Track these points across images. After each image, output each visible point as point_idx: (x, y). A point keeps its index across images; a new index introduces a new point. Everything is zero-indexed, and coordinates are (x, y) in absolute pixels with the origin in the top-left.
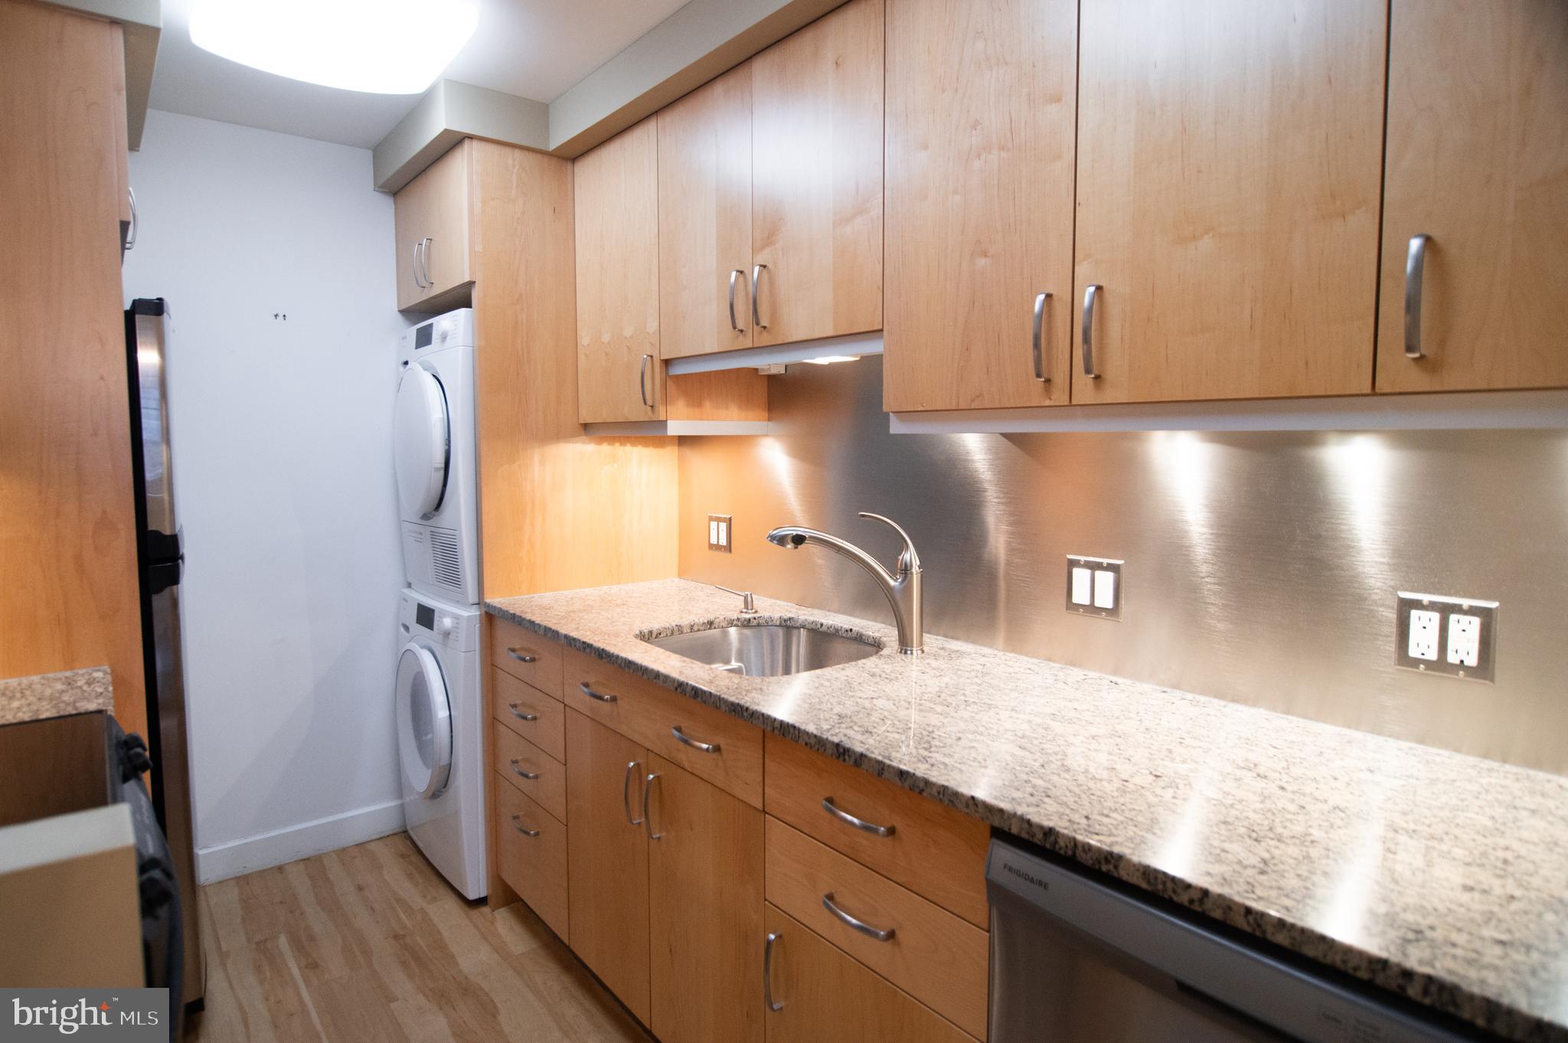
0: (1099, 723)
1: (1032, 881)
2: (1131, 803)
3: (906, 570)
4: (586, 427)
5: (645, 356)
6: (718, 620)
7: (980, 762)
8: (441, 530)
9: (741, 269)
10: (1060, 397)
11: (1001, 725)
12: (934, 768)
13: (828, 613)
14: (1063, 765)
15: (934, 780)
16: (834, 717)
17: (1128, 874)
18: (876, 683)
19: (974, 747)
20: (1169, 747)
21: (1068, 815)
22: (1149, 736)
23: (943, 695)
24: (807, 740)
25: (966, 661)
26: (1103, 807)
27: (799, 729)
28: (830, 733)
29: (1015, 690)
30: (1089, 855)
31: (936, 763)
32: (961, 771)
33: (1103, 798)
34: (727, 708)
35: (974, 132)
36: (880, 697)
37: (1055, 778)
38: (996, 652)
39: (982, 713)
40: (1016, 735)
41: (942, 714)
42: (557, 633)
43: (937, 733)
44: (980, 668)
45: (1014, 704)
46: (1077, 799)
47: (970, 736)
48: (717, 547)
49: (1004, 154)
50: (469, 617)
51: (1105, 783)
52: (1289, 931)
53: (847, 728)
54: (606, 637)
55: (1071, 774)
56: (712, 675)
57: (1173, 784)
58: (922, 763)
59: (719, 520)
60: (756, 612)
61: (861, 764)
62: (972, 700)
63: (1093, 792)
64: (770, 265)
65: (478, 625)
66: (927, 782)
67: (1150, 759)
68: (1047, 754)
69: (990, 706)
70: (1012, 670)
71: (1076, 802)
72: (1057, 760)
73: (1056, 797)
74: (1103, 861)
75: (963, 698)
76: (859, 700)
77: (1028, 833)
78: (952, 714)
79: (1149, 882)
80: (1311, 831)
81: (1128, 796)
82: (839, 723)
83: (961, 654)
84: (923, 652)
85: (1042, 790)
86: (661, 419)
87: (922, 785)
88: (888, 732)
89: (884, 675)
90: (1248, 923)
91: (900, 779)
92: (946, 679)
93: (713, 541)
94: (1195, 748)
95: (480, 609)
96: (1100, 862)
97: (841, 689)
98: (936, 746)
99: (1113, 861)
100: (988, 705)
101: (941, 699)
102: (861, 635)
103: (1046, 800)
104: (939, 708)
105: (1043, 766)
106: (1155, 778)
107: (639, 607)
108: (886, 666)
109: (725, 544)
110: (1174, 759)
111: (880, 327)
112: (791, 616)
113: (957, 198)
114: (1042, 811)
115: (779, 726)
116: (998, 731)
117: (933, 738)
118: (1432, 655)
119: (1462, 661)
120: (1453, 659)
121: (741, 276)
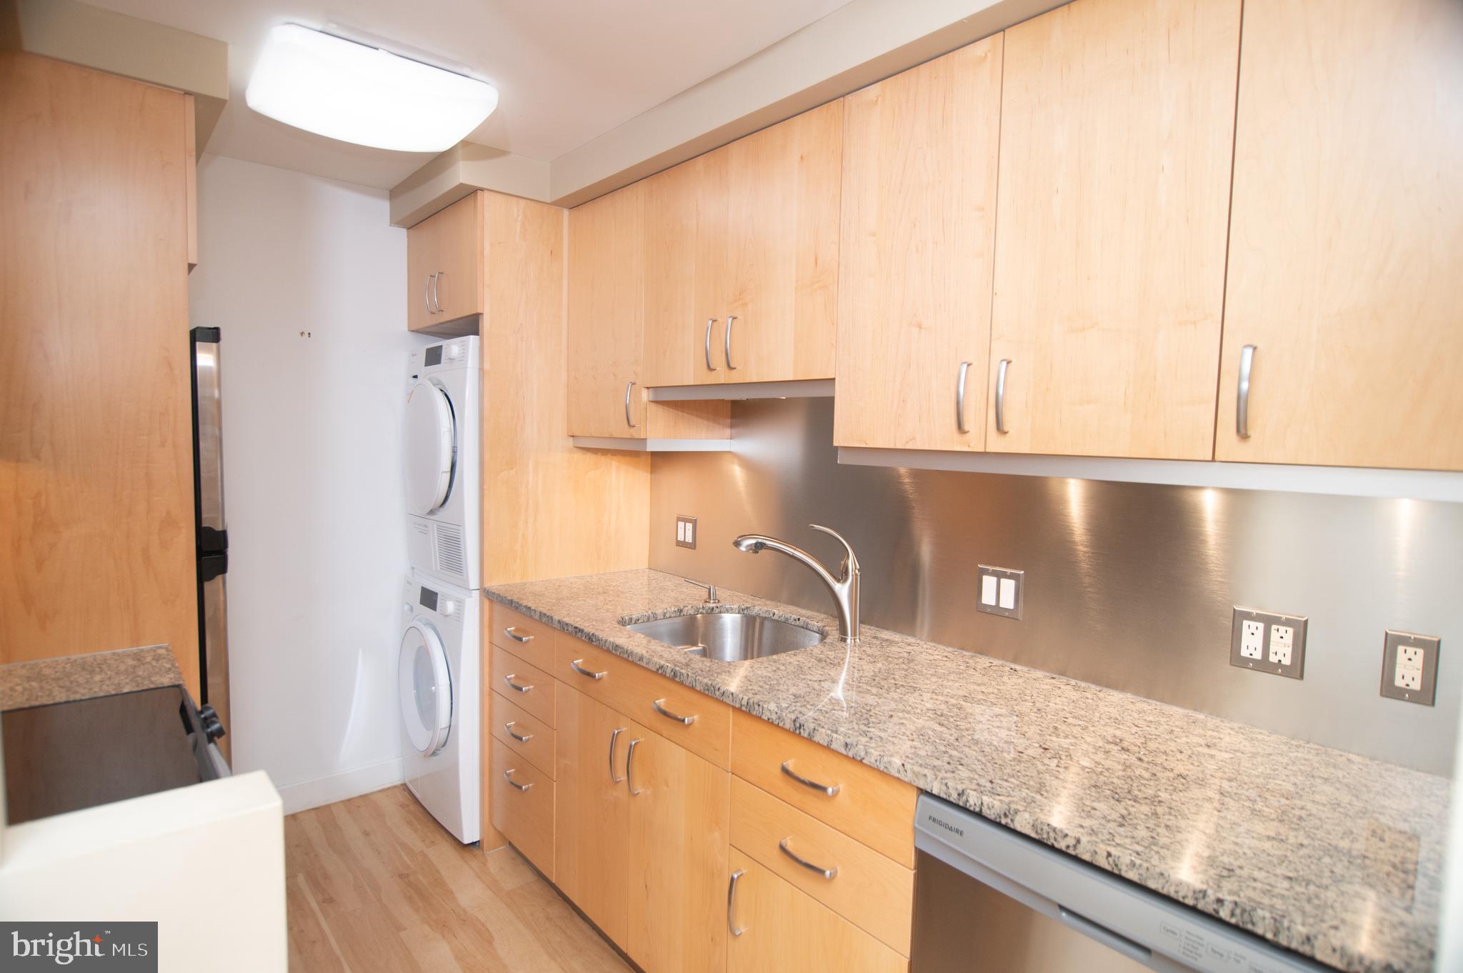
0: (1001, 705)
1: (951, 829)
2: (1025, 770)
4: (574, 438)
5: (630, 384)
6: (687, 609)
7: (908, 736)
8: (446, 525)
9: (714, 319)
10: (976, 445)
11: (924, 705)
12: (872, 741)
13: (779, 604)
14: (973, 739)
16: (790, 697)
17: (1021, 826)
18: (823, 668)
19: (903, 724)
20: (1056, 725)
21: (976, 780)
22: (1039, 716)
23: (877, 679)
24: (771, 716)
25: (894, 649)
26: (1003, 773)
27: (764, 708)
28: (789, 710)
29: (935, 675)
30: (993, 811)
31: (874, 736)
32: (894, 743)
33: (1003, 766)
36: (826, 680)
37: (967, 750)
38: (918, 641)
39: (909, 694)
40: (936, 714)
41: (876, 696)
42: (551, 617)
43: (873, 711)
44: (906, 655)
45: (934, 687)
46: (983, 767)
47: (900, 714)
48: (682, 544)
49: (936, 247)
50: (471, 601)
51: (1005, 755)
52: (1138, 869)
53: (801, 706)
54: (594, 623)
55: (979, 746)
56: (688, 659)
57: (1057, 756)
58: (863, 736)
59: (686, 520)
60: (717, 601)
61: (815, 737)
62: (901, 683)
63: (996, 761)
64: (740, 317)
67: (1040, 735)
68: (960, 729)
69: (915, 689)
70: (932, 658)
71: (982, 769)
72: (968, 735)
73: (968, 765)
74: (1002, 816)
75: (893, 681)
76: (809, 682)
77: (946, 794)
78: (885, 695)
79: (1037, 832)
80: (1160, 793)
81: (1023, 764)
82: (795, 702)
83: (891, 642)
84: (860, 640)
85: (956, 759)
86: (642, 437)
88: (835, 710)
89: (828, 661)
90: (1109, 863)
91: (846, 749)
92: (879, 665)
93: (681, 538)
94: (1075, 725)
95: (481, 594)
96: (1000, 817)
97: (794, 672)
98: (873, 723)
99: (1010, 816)
100: (914, 687)
101: (875, 683)
102: (807, 624)
103: (960, 767)
104: (874, 690)
105: (957, 740)
106: (1043, 751)
107: (618, 596)
108: (830, 653)
109: (691, 541)
110: (1059, 735)
111: (834, 377)
112: (747, 605)
114: (957, 776)
115: (746, 704)
116: (922, 710)
117: (871, 716)
118: (1258, 655)
119: (1280, 661)
120: (1273, 659)
121: (716, 324)
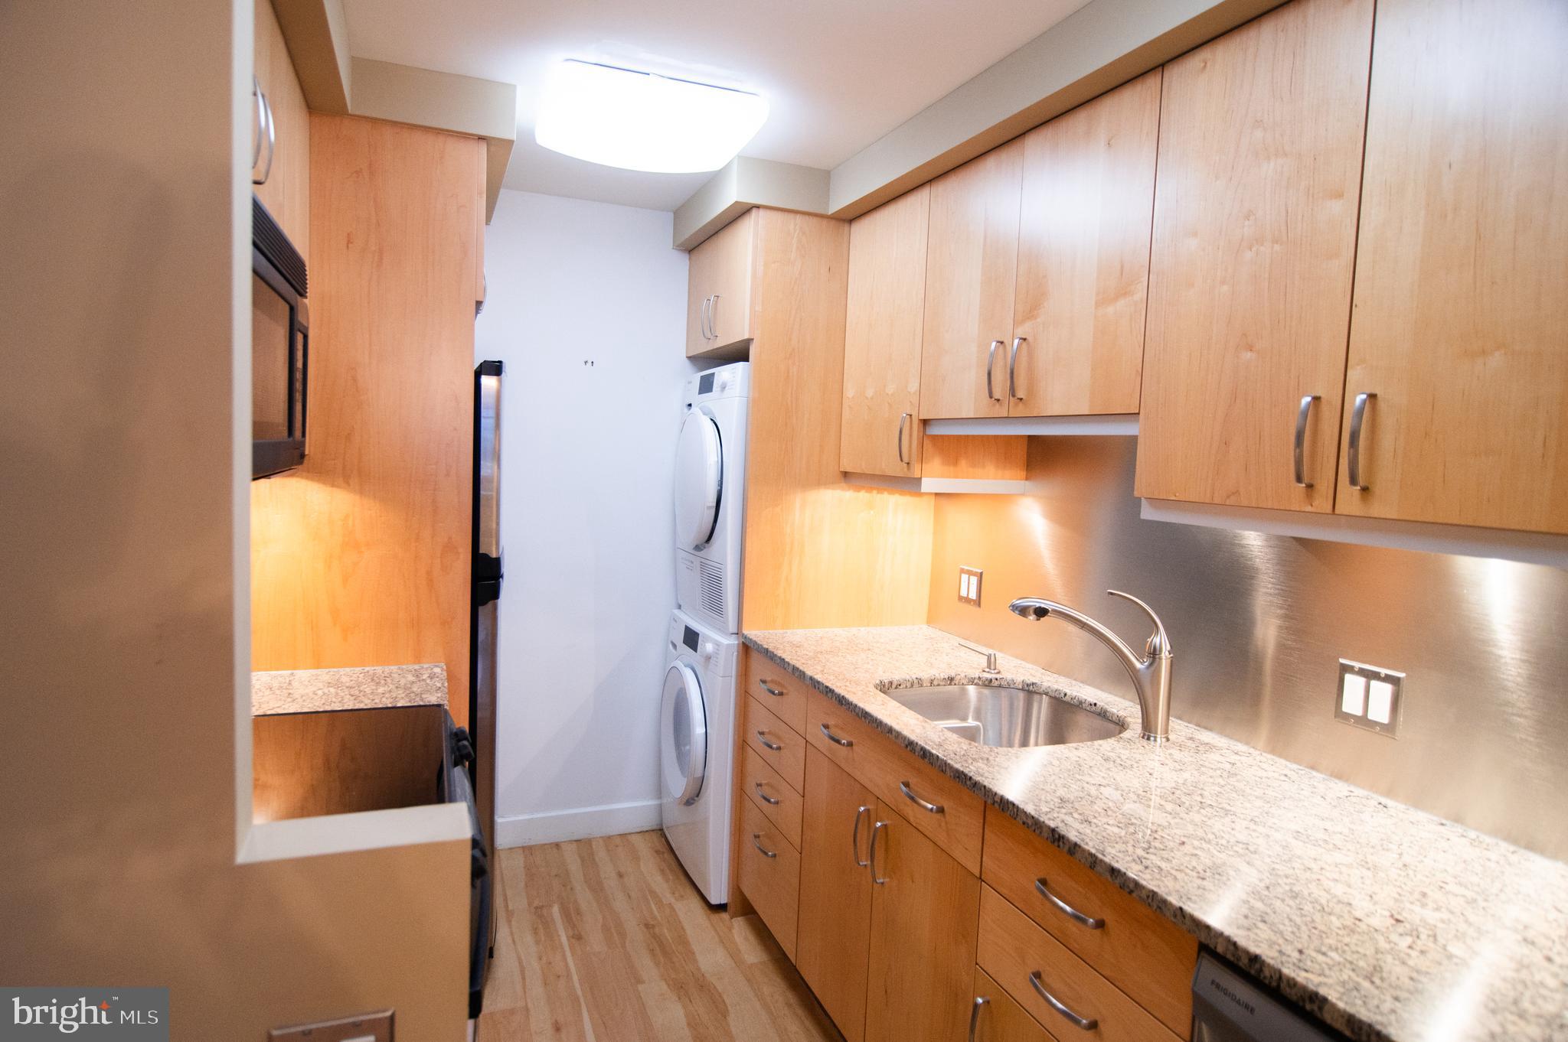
0: (1349, 850)
1: (1239, 1002)
2: (1356, 945)
3: (1154, 654)
4: (846, 475)
5: (904, 415)
6: (958, 677)
7: (1198, 873)
8: (711, 563)
9: (1000, 340)
10: (1322, 504)
11: (1234, 836)
12: (1147, 871)
13: (1074, 682)
14: (1291, 890)
15: (1144, 883)
16: (1056, 800)
17: (1332, 1019)
18: (1108, 769)
19: (1196, 855)
20: (1425, 890)
21: (1279, 945)
22: (1403, 874)
23: (1178, 792)
24: (1025, 819)
25: (1214, 757)
26: (1322, 944)
27: (1018, 807)
28: (1048, 816)
29: (1261, 798)
30: (1295, 991)
31: (1151, 865)
32: (1175, 878)
33: (1326, 933)
34: (952, 774)
35: (1247, 223)
36: (1108, 785)
37: (1278, 903)
38: (1252, 750)
39: (1217, 819)
40: (1247, 849)
41: (1171, 814)
42: (804, 673)
43: (1160, 833)
44: (1228, 766)
45: (1256, 814)
46: (1295, 930)
47: (1196, 843)
48: (967, 600)
49: (1277, 247)
50: (729, 645)
51: (1333, 919)
53: (1066, 814)
54: (848, 684)
55: (1298, 902)
56: (943, 738)
57: (1415, 933)
58: (1136, 863)
59: (970, 573)
60: (999, 673)
61: (1074, 853)
62: (1209, 802)
63: (1317, 925)
64: (1030, 339)
65: (735, 654)
66: (1137, 884)
67: (1396, 900)
68: (1277, 875)
69: (1227, 812)
70: (1264, 774)
71: (1293, 933)
72: (1286, 884)
73: (1273, 924)
74: (1306, 1000)
75: (1199, 799)
76: (1085, 785)
77: (1232, 956)
78: (1183, 815)
79: (1353, 1031)
81: (1356, 936)
82: (1059, 807)
83: (1210, 747)
84: (1168, 740)
85: (1259, 913)
86: (917, 476)
87: (1132, 886)
88: (1108, 824)
89: (1118, 761)
91: (1111, 876)
92: (1186, 775)
93: (964, 593)
94: (1456, 896)
95: (738, 639)
97: (1069, 771)
98: (1156, 848)
100: (1226, 810)
101: (1174, 797)
102: (1105, 712)
103: (1261, 925)
104: (1169, 807)
105: (1268, 888)
106: (1394, 922)
107: (883, 655)
108: (1123, 752)
109: (974, 598)
110: (1427, 904)
111: (1137, 412)
112: (1034, 681)
113: (1225, 288)
114: (1252, 936)
115: (999, 801)
116: (1228, 842)
117: (1155, 838)
121: (1001, 347)
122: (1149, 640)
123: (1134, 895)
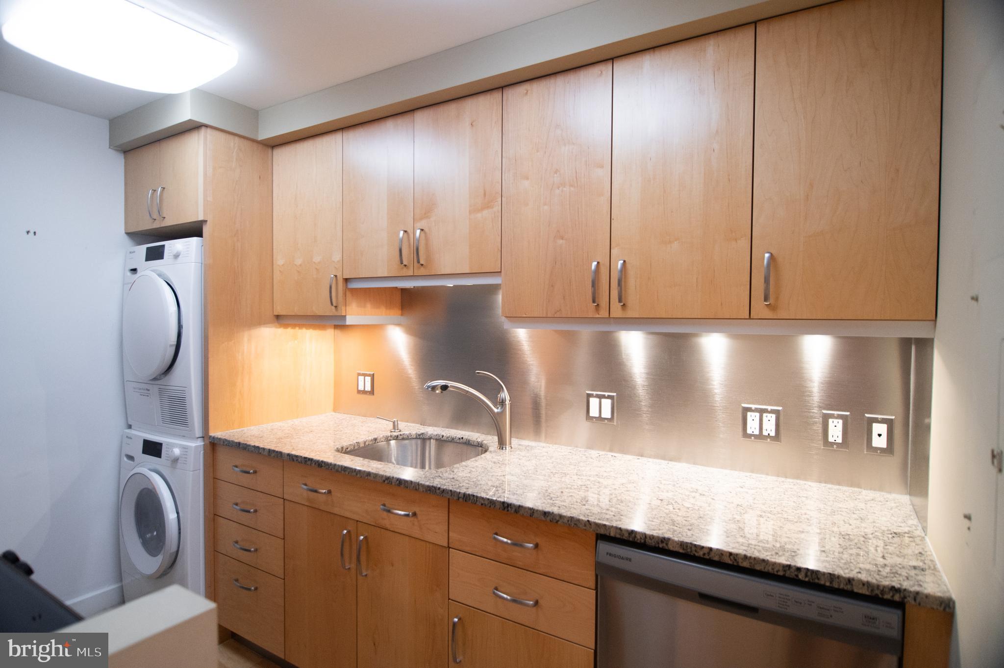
1: (623, 558)
2: (659, 514)
3: (503, 403)
4: (278, 317)
5: (333, 276)
6: (379, 438)
7: (580, 503)
8: (167, 387)
9: (405, 230)
10: (604, 313)
11: (577, 483)
13: (443, 429)
14: (618, 500)
15: (565, 514)
16: (491, 488)
17: (673, 547)
19: (572, 496)
20: (657, 486)
24: (483, 502)
25: (536, 451)
27: (477, 497)
30: (653, 541)
31: (560, 506)
32: (574, 508)
34: (424, 489)
35: (555, 175)
36: (507, 475)
41: (544, 481)
42: (281, 453)
43: (549, 490)
44: (546, 454)
45: (575, 472)
47: (567, 490)
48: (364, 392)
49: (572, 189)
50: (196, 447)
52: (749, 560)
53: (503, 493)
57: (670, 503)
58: (553, 507)
59: (365, 375)
60: (400, 431)
61: (519, 512)
62: (554, 471)
64: (426, 229)
65: (202, 452)
66: (561, 516)
67: (652, 493)
68: (609, 495)
69: (565, 474)
70: (562, 453)
72: (614, 498)
73: (626, 515)
74: (660, 543)
75: (549, 471)
76: (498, 477)
77: (620, 535)
78: (549, 480)
79: (683, 549)
81: (655, 511)
82: (496, 491)
83: (532, 447)
84: (512, 448)
85: (617, 513)
86: (343, 315)
87: (558, 518)
88: (524, 493)
89: (500, 462)
90: (731, 559)
91: (544, 517)
92: (534, 462)
93: (361, 388)
94: (668, 485)
95: (204, 441)
96: (658, 543)
97: (483, 472)
98: (554, 497)
99: (665, 542)
101: (539, 473)
102: (469, 441)
103: (622, 517)
104: (540, 478)
106: (660, 501)
108: (498, 458)
109: (370, 390)
110: (662, 491)
111: (500, 271)
112: (423, 432)
113: (546, 207)
115: (463, 496)
116: (578, 486)
117: (550, 493)
118: (757, 432)
119: (769, 434)
120: (765, 433)
121: (405, 234)
122: (499, 396)
123: (559, 523)
